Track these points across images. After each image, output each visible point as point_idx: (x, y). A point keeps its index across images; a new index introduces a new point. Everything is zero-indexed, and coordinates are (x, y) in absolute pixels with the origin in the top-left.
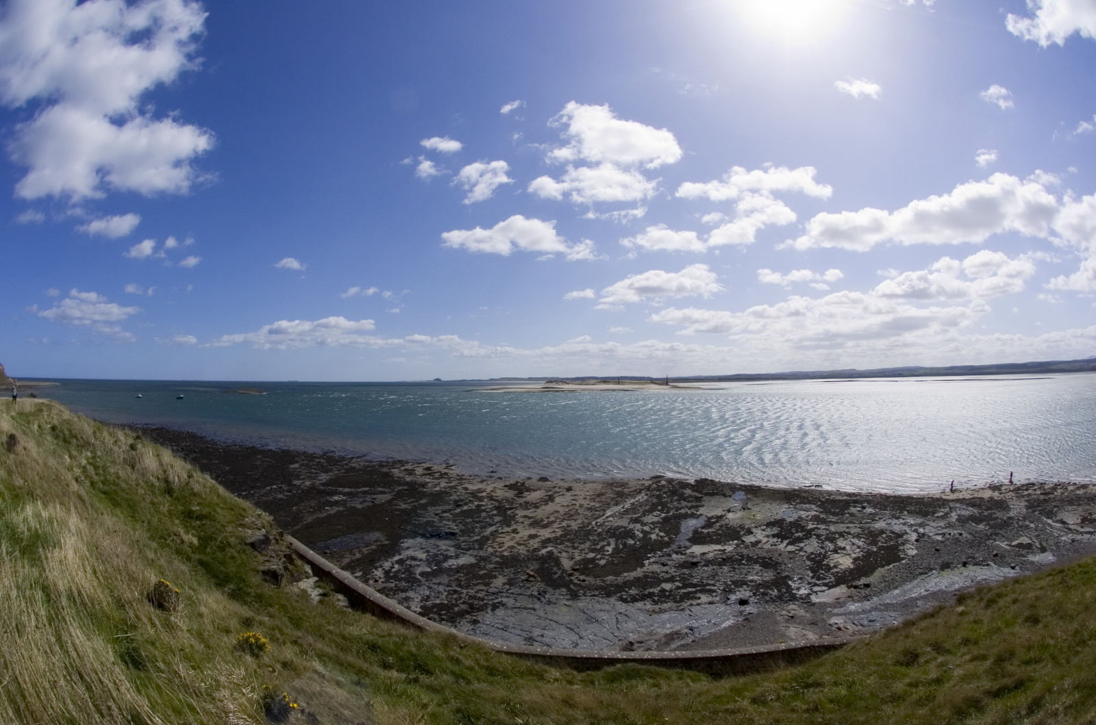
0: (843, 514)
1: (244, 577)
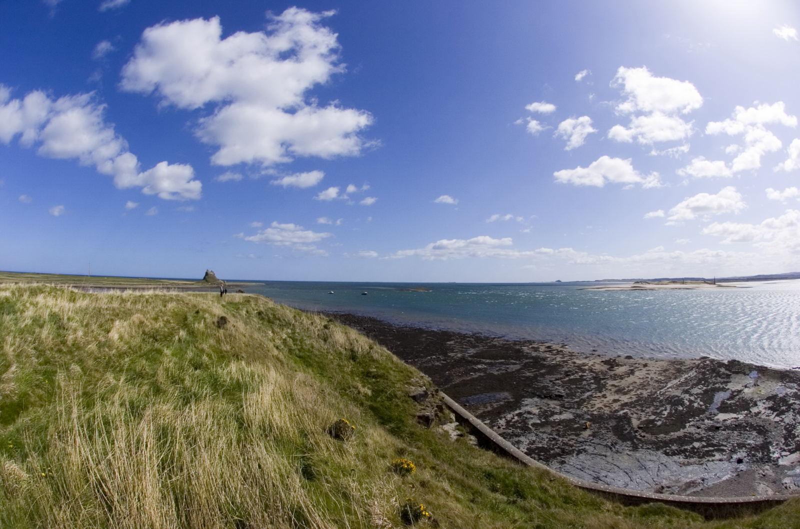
1: (403, 419)
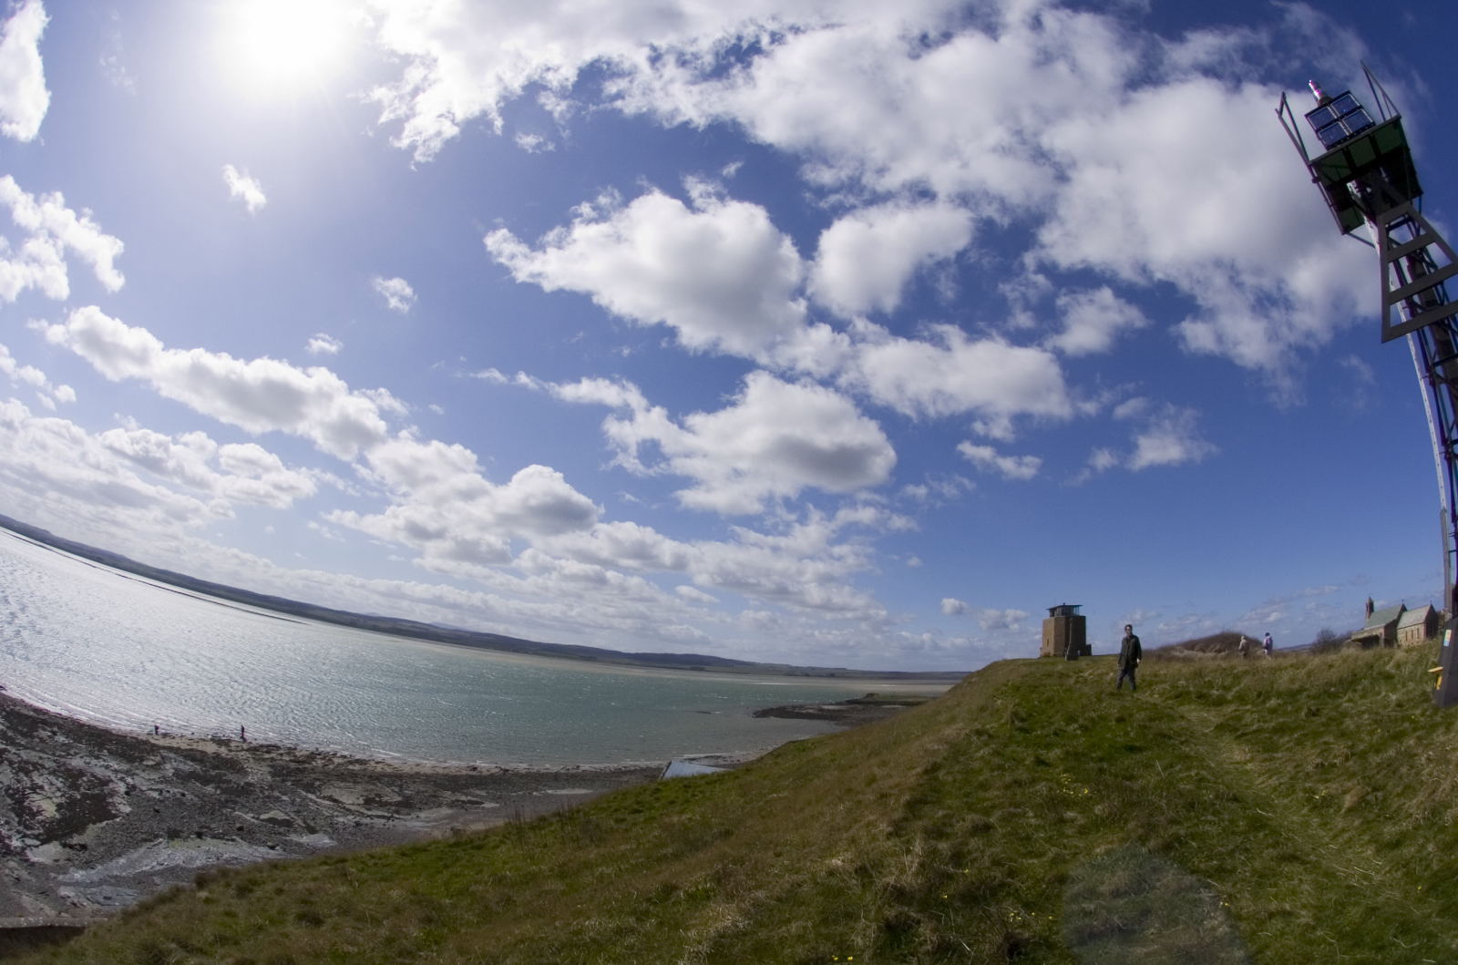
0: (32, 737)
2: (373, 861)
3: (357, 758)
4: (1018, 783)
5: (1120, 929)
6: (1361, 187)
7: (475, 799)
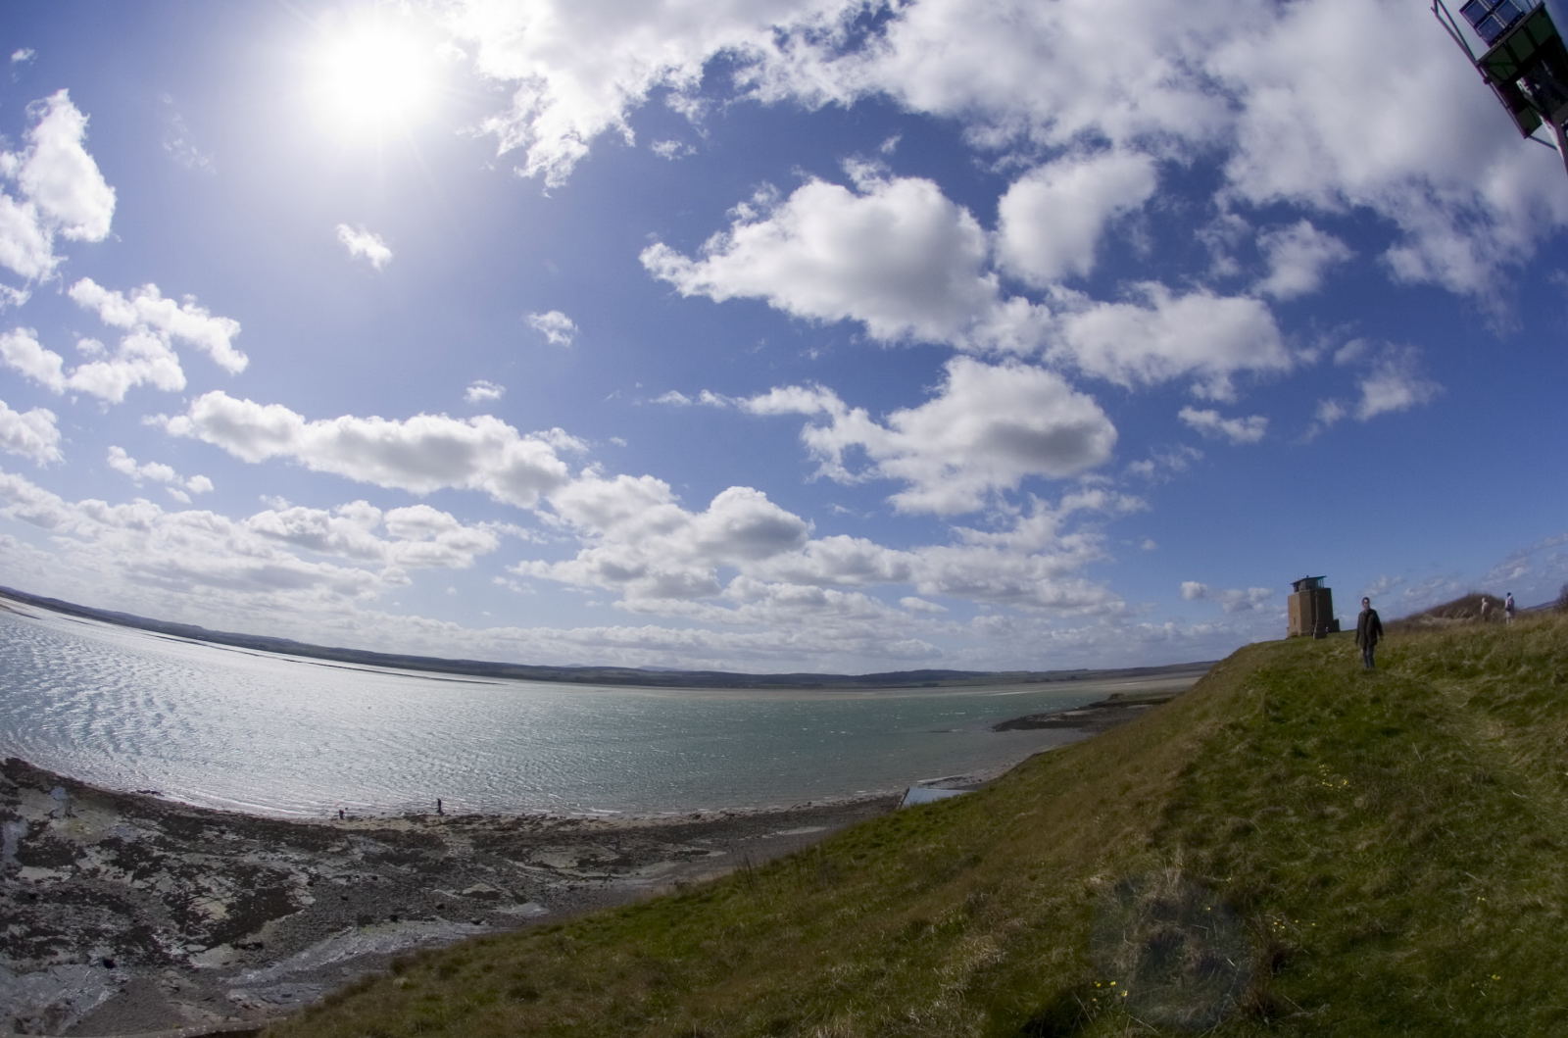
0: (197, 839)
2: (591, 926)
3: (568, 818)
4: (1276, 778)
5: (1381, 932)
6: (1530, 84)
7: (699, 849)
